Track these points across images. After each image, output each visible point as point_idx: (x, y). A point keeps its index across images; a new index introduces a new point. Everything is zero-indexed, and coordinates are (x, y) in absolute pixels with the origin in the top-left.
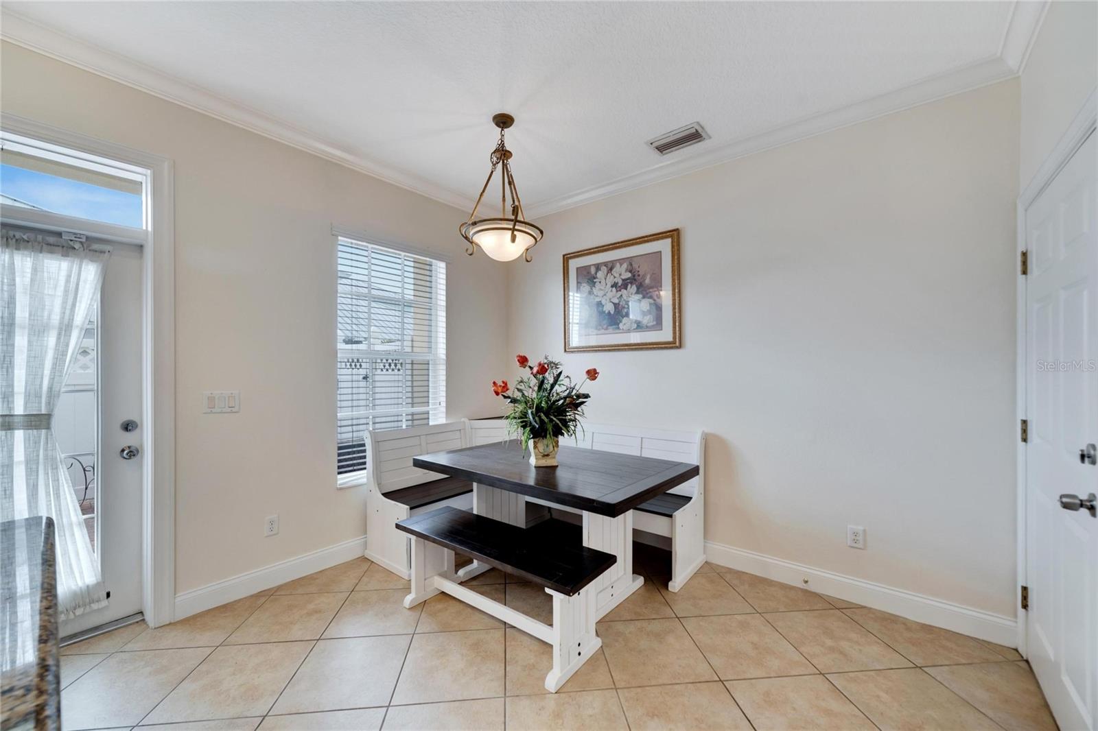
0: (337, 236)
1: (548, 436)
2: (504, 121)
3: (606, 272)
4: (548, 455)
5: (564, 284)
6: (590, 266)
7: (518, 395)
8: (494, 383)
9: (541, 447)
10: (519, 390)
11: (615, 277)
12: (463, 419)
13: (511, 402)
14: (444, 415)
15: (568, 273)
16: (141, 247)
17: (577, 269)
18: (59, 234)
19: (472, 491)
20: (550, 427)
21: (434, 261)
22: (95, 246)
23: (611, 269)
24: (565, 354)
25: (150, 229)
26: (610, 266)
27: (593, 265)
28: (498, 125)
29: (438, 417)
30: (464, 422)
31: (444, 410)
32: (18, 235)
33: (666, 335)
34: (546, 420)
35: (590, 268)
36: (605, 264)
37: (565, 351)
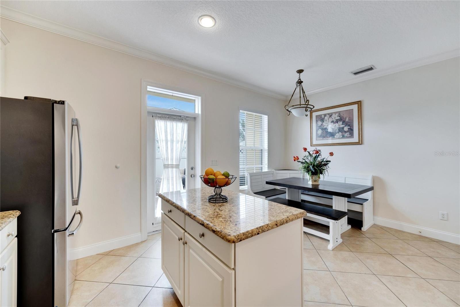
0: (239, 110)
2: (300, 71)
3: (328, 117)
4: (316, 181)
5: (311, 121)
6: (322, 115)
7: (304, 161)
8: (294, 157)
9: (314, 178)
10: (304, 159)
11: (333, 119)
12: (273, 170)
13: (302, 163)
14: (267, 168)
15: (312, 117)
16: (195, 118)
17: (316, 116)
18: (181, 116)
19: (286, 193)
21: (263, 115)
22: (187, 119)
23: (331, 116)
24: (311, 147)
25: (200, 113)
26: (330, 114)
27: (323, 114)
28: (298, 73)
29: (265, 169)
30: (273, 171)
31: (267, 166)
32: (174, 117)
33: (355, 139)
35: (322, 116)
36: (328, 114)
37: (311, 146)
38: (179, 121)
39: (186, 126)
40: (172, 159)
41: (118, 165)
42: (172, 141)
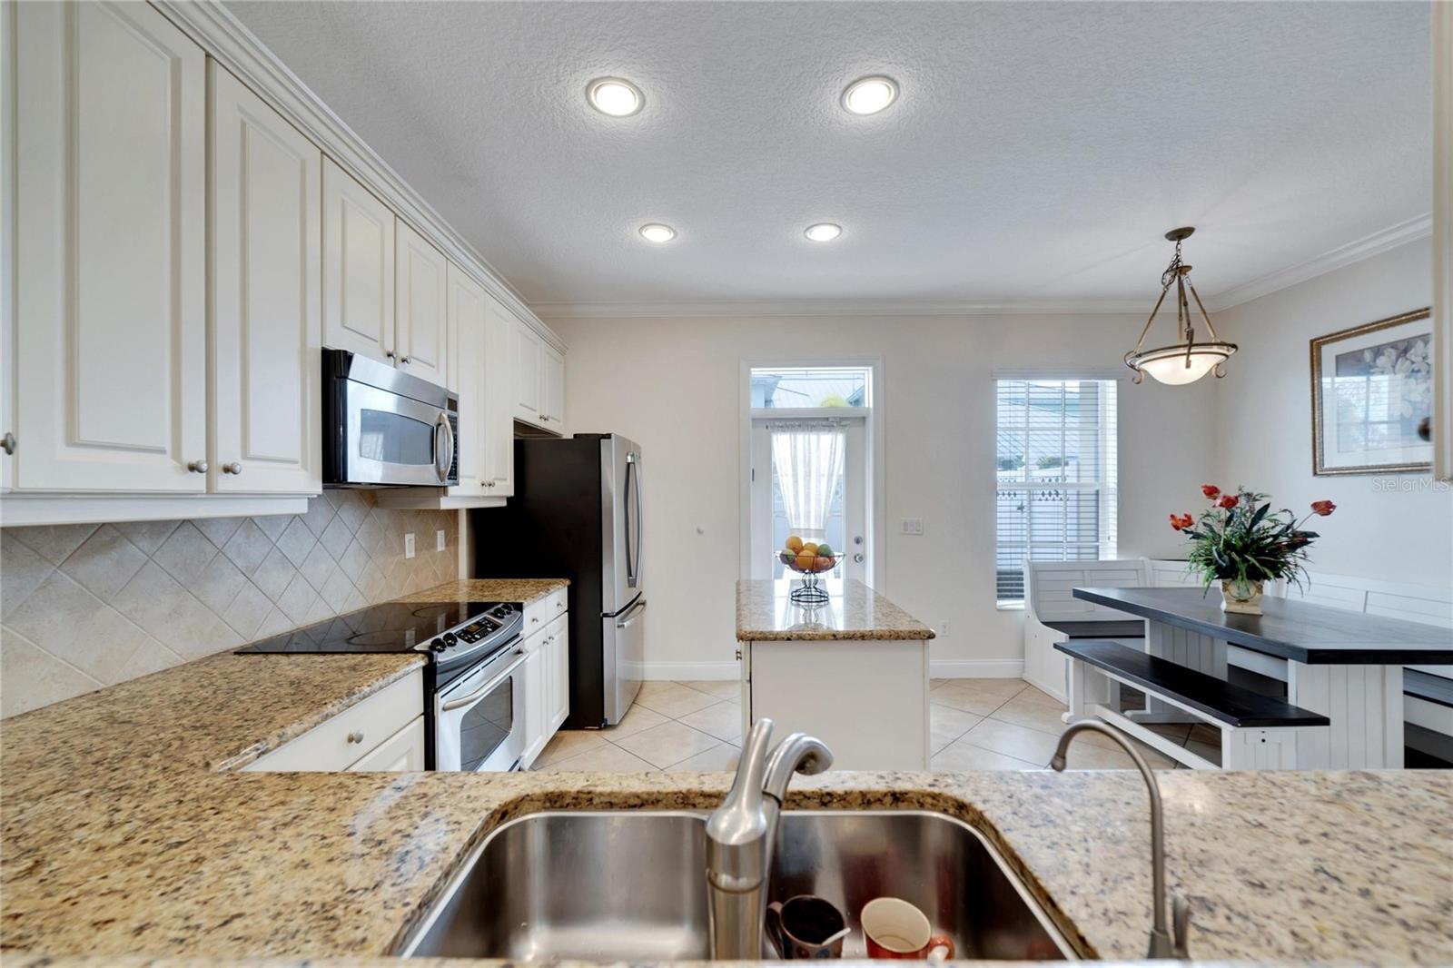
0: (996, 380)
1: (1240, 577)
3: (1394, 357)
4: (1245, 601)
5: (1313, 380)
6: (1362, 351)
7: (1201, 530)
8: (1172, 516)
9: (1233, 589)
10: (1205, 524)
11: (1413, 363)
12: (1141, 558)
13: (1193, 537)
14: (1115, 552)
15: (1320, 364)
16: (864, 418)
17: (1337, 357)
18: (827, 419)
20: (1243, 568)
21: (1099, 381)
22: (843, 423)
23: (1405, 351)
24: (1315, 478)
25: (871, 406)
26: (1402, 347)
27: (1370, 348)
28: (1172, 240)
29: (1110, 553)
30: (1143, 561)
31: (1115, 545)
34: (1237, 558)
35: (1363, 353)
36: (1393, 345)
37: (1315, 474)
38: (824, 430)
39: (840, 439)
40: (808, 518)
41: (702, 528)
42: (808, 475)
